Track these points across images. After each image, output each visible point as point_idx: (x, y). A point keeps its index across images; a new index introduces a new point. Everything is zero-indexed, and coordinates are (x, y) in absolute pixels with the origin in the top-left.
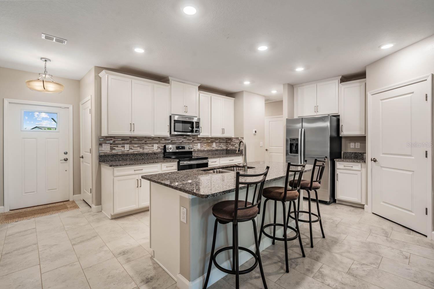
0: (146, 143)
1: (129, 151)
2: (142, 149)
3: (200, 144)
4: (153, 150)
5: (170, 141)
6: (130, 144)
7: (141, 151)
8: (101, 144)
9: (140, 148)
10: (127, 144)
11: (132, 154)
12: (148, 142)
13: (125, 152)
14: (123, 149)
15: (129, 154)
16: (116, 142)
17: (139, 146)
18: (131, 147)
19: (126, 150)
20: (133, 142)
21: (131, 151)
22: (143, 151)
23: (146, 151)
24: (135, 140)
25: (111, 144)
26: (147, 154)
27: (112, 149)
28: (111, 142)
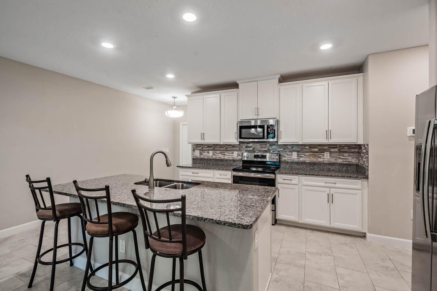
0: (226, 150)
1: (212, 156)
2: (223, 155)
3: (296, 153)
4: (233, 157)
5: (251, 149)
6: (213, 151)
7: (222, 157)
8: (194, 150)
9: (221, 154)
10: (211, 150)
11: (214, 159)
12: (228, 149)
13: (210, 157)
14: (208, 154)
15: (211, 159)
16: (204, 149)
17: (221, 153)
18: (214, 153)
19: (210, 155)
20: (216, 149)
21: (214, 157)
22: (224, 157)
23: (226, 157)
24: (217, 147)
25: (200, 150)
26: (226, 160)
27: (201, 154)
28: (200, 148)
